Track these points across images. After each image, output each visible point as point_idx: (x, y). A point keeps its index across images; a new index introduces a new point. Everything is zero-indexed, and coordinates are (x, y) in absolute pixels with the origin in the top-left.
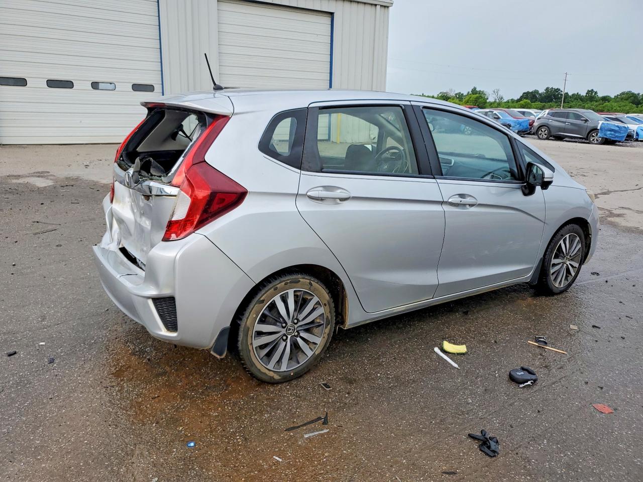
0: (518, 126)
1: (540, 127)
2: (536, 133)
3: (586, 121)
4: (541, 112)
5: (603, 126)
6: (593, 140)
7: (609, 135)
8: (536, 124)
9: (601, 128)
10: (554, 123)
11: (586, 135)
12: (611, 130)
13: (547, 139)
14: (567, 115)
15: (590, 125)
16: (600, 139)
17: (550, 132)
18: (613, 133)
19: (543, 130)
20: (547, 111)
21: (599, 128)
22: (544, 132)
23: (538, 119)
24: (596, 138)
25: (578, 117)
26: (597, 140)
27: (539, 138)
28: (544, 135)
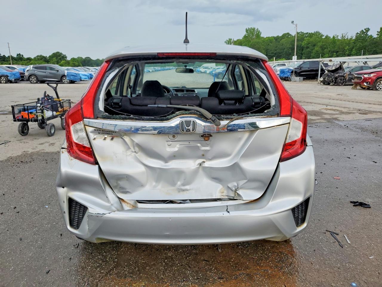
0: (14, 76)
1: (30, 76)
2: (28, 80)
3: (58, 71)
4: (27, 67)
5: (68, 73)
6: (65, 82)
7: (72, 78)
8: (27, 74)
9: (67, 74)
10: (38, 72)
11: (60, 79)
12: (73, 76)
13: (37, 83)
14: (45, 68)
15: (61, 73)
16: (68, 81)
17: (37, 78)
18: (74, 77)
19: (32, 77)
20: (32, 66)
21: (66, 75)
22: (33, 79)
23: (27, 71)
24: (66, 80)
25: (51, 69)
26: (67, 82)
27: (31, 83)
28: (34, 81)
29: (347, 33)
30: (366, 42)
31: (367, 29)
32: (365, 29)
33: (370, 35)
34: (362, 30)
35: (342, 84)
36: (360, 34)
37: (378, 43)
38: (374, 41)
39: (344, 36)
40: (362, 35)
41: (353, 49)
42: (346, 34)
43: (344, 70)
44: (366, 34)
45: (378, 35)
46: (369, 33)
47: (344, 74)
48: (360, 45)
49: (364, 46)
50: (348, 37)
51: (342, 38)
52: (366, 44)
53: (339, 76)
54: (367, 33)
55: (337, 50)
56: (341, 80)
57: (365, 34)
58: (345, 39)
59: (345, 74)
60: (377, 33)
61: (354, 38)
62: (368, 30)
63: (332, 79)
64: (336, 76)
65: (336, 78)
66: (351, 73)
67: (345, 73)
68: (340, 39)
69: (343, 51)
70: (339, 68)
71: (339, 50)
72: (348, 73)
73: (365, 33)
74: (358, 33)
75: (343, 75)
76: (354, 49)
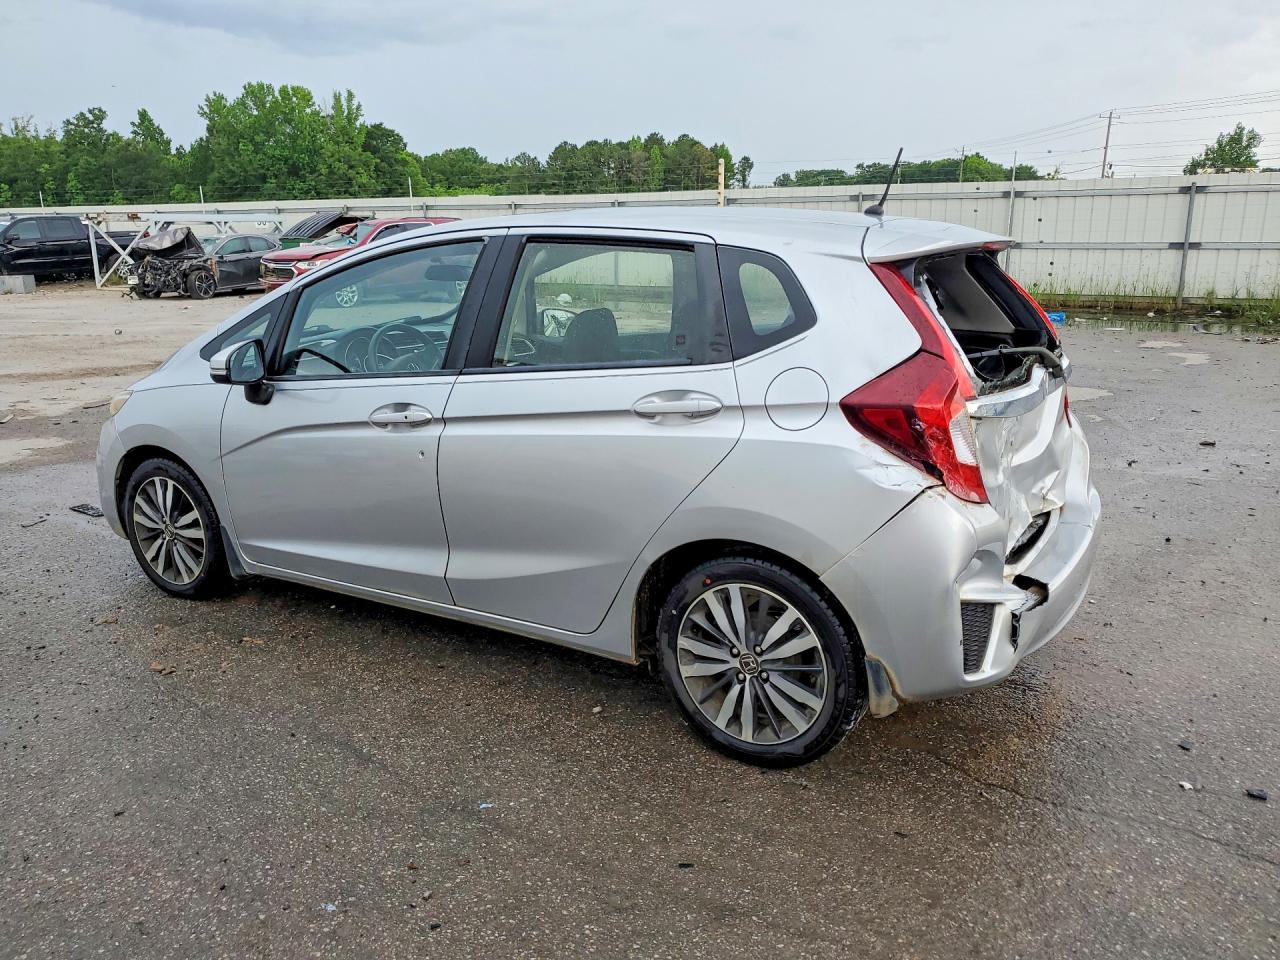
29: (32, 117)
30: (106, 154)
31: (96, 112)
32: (90, 111)
33: (110, 131)
34: (82, 114)
35: (206, 292)
36: (77, 125)
37: (142, 161)
38: (128, 153)
39: (24, 128)
40: (86, 130)
41: (67, 173)
42: (26, 119)
43: (200, 249)
44: (95, 126)
45: (134, 132)
46: (108, 126)
47: (205, 261)
48: (89, 163)
49: (100, 167)
50: (36, 131)
51: (17, 134)
52: (107, 159)
53: (193, 268)
54: (99, 125)
55: (12, 175)
56: (200, 278)
57: (93, 127)
58: (25, 138)
59: (209, 262)
60: (131, 128)
61: (59, 136)
62: (100, 115)
63: (175, 279)
64: (184, 267)
65: (185, 275)
66: (222, 257)
67: (205, 258)
68: (10, 135)
69: (32, 178)
70: (183, 241)
71: (16, 174)
72: (216, 259)
73: (93, 122)
74: (68, 121)
75: (202, 263)
76: (71, 176)
